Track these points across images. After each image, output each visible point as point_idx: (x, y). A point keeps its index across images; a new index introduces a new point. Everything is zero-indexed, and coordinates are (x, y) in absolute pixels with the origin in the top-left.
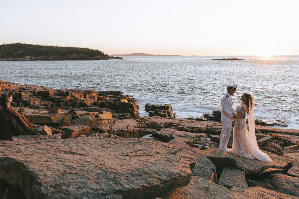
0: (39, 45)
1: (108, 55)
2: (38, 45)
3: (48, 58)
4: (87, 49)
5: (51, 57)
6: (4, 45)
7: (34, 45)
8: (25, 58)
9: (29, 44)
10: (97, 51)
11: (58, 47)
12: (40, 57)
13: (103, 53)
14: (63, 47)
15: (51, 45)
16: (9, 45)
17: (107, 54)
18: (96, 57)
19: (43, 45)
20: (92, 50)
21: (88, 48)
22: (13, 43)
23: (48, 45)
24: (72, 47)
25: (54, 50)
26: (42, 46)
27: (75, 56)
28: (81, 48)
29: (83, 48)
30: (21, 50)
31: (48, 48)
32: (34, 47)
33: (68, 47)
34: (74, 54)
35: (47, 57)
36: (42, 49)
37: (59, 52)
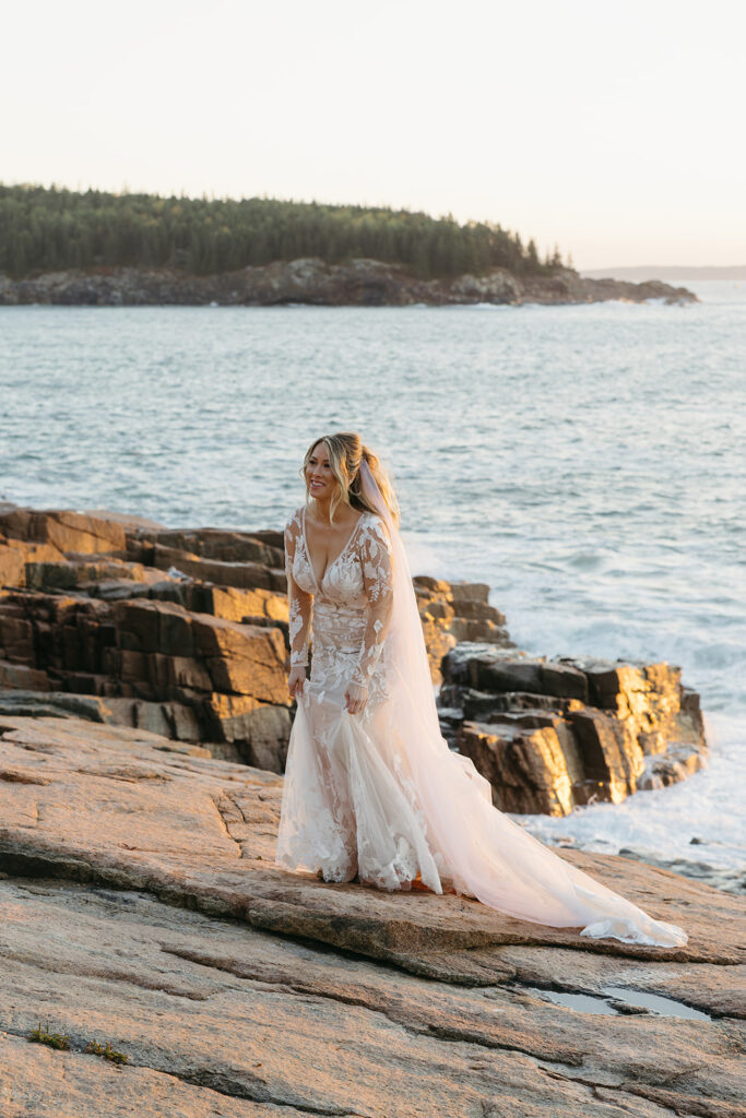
0: (47, 187)
1: (572, 271)
2: (40, 190)
3: (104, 284)
4: (404, 213)
5: (124, 280)
10: (482, 230)
11: (185, 201)
12: (45, 281)
13: (532, 248)
17: (564, 261)
18: (469, 281)
19: (73, 188)
20: (446, 228)
21: (414, 209)
24: (289, 205)
25: (154, 222)
26: (65, 193)
27: (304, 269)
29: (375, 211)
31: (112, 212)
33: (255, 201)
34: (297, 256)
35: (98, 279)
36: (68, 217)
37: (183, 240)
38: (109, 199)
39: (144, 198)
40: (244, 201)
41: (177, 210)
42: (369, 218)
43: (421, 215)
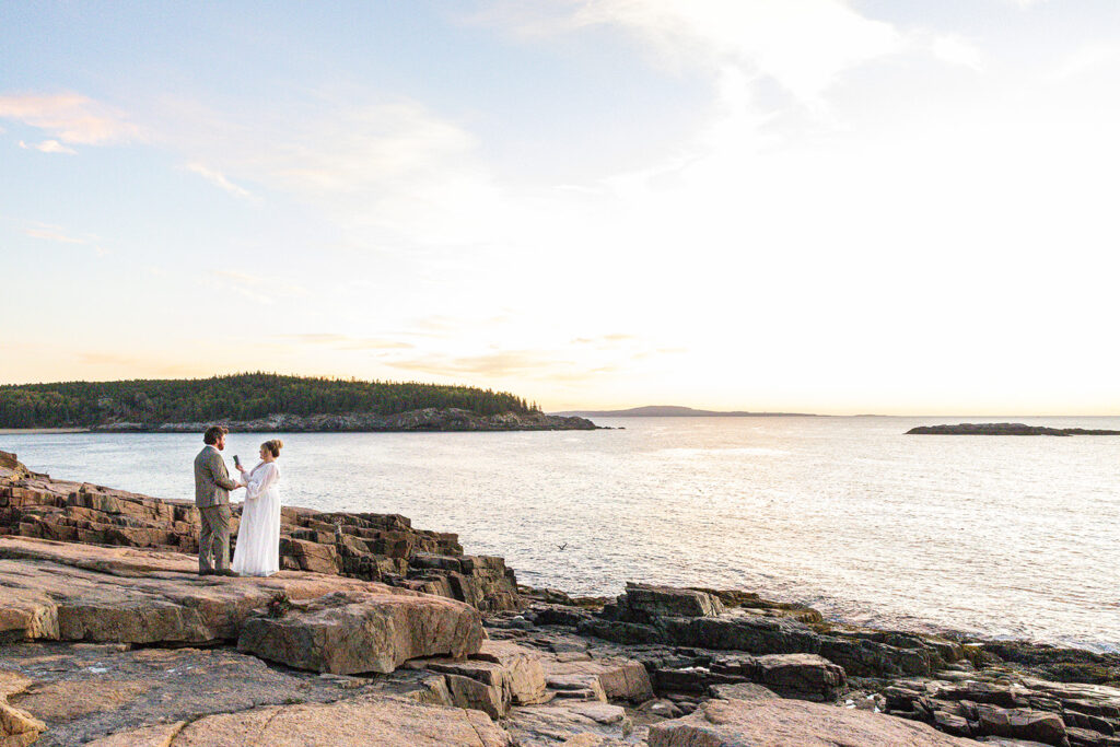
0: (319, 378)
1: (542, 412)
2: (316, 380)
4: (471, 389)
5: (350, 419)
6: (215, 378)
7: (302, 377)
8: (271, 421)
9: (290, 375)
10: (504, 395)
11: (378, 384)
12: (316, 419)
13: (524, 402)
14: (393, 386)
15: (357, 380)
16: (228, 379)
17: (538, 408)
19: (330, 379)
20: (489, 393)
21: (475, 387)
22: (242, 372)
23: (347, 378)
24: (424, 385)
25: (365, 393)
26: (327, 380)
27: (429, 413)
28: (451, 388)
29: (459, 388)
30: (261, 396)
31: (346, 389)
32: (303, 385)
33: (408, 384)
34: (426, 407)
35: (340, 417)
36: (328, 392)
37: (377, 401)
38: (346, 384)
39: (361, 383)
40: (404, 384)
41: (375, 388)
42: (457, 392)
43: (478, 390)
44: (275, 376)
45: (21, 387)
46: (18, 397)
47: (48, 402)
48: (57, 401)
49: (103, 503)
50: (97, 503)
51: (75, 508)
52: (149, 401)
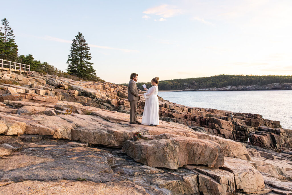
0: (241, 75)
6: (212, 77)
7: (236, 75)
8: (227, 88)
9: (232, 75)
12: (240, 87)
14: (264, 77)
15: (252, 75)
16: (215, 77)
19: (244, 75)
22: (219, 75)
23: (249, 75)
24: (274, 76)
25: (255, 79)
26: (243, 76)
27: (276, 84)
28: (284, 76)
29: (287, 76)
30: (224, 81)
31: (249, 78)
32: (236, 77)
36: (244, 79)
37: (259, 81)
38: (249, 77)
39: (254, 76)
40: (268, 76)
41: (258, 77)
42: (286, 78)
44: (228, 75)
45: (168, 81)
46: (167, 83)
47: (173, 84)
48: (175, 84)
49: (169, 107)
50: (168, 107)
51: (162, 108)
52: (196, 83)
